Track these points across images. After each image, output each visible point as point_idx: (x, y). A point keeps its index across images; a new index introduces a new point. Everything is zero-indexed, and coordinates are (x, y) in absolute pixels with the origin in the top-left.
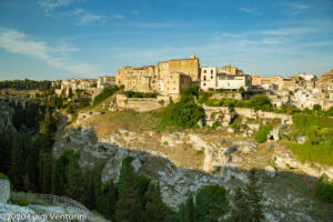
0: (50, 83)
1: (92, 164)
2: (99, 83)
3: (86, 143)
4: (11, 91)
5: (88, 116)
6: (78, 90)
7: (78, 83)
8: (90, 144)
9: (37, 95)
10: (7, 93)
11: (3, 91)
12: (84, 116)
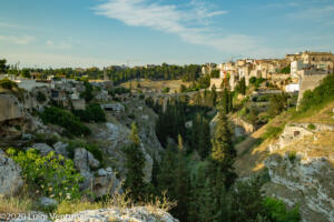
0: (198, 69)
2: (294, 64)
3: (314, 192)
4: (145, 82)
5: (305, 132)
6: (253, 80)
7: (251, 67)
9: (183, 89)
10: (139, 86)
11: (134, 83)
12: (297, 133)
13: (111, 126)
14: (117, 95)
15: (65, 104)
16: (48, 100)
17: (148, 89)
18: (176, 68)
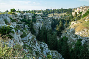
1: (71, 42)
8: (72, 35)
10: (54, 15)
11: (52, 14)
12: (74, 24)
13: (37, 23)
14: (43, 17)
15: (27, 18)
16: (23, 17)
17: (56, 16)
18: (65, 9)
